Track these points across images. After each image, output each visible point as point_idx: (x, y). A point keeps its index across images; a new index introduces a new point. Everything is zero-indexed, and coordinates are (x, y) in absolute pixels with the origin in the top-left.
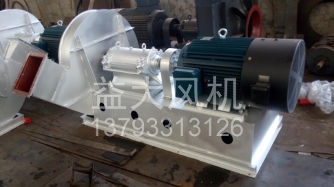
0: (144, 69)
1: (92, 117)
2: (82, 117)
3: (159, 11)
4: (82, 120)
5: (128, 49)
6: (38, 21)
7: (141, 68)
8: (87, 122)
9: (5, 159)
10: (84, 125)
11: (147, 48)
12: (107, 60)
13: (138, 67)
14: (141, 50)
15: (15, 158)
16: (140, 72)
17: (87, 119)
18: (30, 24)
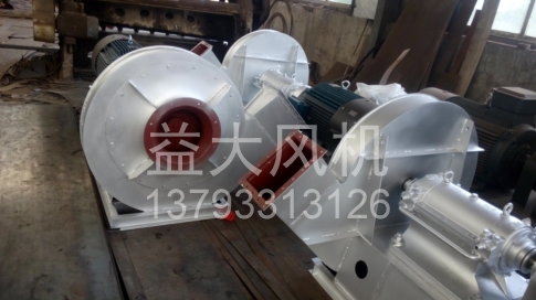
0: (492, 256)
1: (334, 273)
2: (314, 260)
3: (531, 128)
4: (311, 265)
5: (467, 194)
6: (306, 62)
7: (486, 252)
8: (317, 274)
9: (175, 272)
10: (311, 275)
11: (512, 214)
12: (416, 195)
13: (480, 247)
14: (498, 212)
15: (190, 280)
16: (479, 256)
17: (322, 269)
18: (294, 63)
